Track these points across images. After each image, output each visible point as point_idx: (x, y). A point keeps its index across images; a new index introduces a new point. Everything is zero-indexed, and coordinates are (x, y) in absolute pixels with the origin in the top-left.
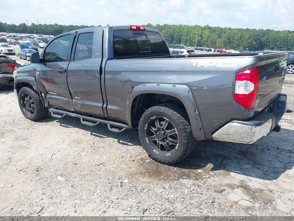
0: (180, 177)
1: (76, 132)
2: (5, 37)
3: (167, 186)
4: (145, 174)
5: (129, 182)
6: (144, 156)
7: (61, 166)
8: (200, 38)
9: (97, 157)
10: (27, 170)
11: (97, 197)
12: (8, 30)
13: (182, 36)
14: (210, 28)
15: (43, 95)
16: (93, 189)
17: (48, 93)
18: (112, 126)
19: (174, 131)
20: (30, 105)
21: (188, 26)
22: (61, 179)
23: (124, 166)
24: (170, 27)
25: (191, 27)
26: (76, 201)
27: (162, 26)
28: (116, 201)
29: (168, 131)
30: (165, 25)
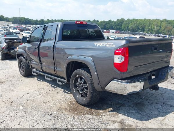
0: (87, 113)
1: (43, 84)
2: (30, 27)
3: (76, 118)
4: (68, 110)
5: (56, 113)
6: (73, 100)
7: (25, 101)
8: (158, 28)
9: (46, 98)
10: (7, 102)
11: (34, 118)
12: (33, 23)
13: (145, 26)
14: (167, 21)
15: (29, 61)
16: (34, 114)
17: (31, 60)
18: (59, 81)
19: (87, 85)
20: (23, 67)
21: (150, 20)
22: (21, 108)
23: (59, 105)
24: (137, 20)
25: (152, 21)
26: (22, 120)
27: (131, 20)
28: (42, 122)
29: (84, 85)
30: (134, 19)
